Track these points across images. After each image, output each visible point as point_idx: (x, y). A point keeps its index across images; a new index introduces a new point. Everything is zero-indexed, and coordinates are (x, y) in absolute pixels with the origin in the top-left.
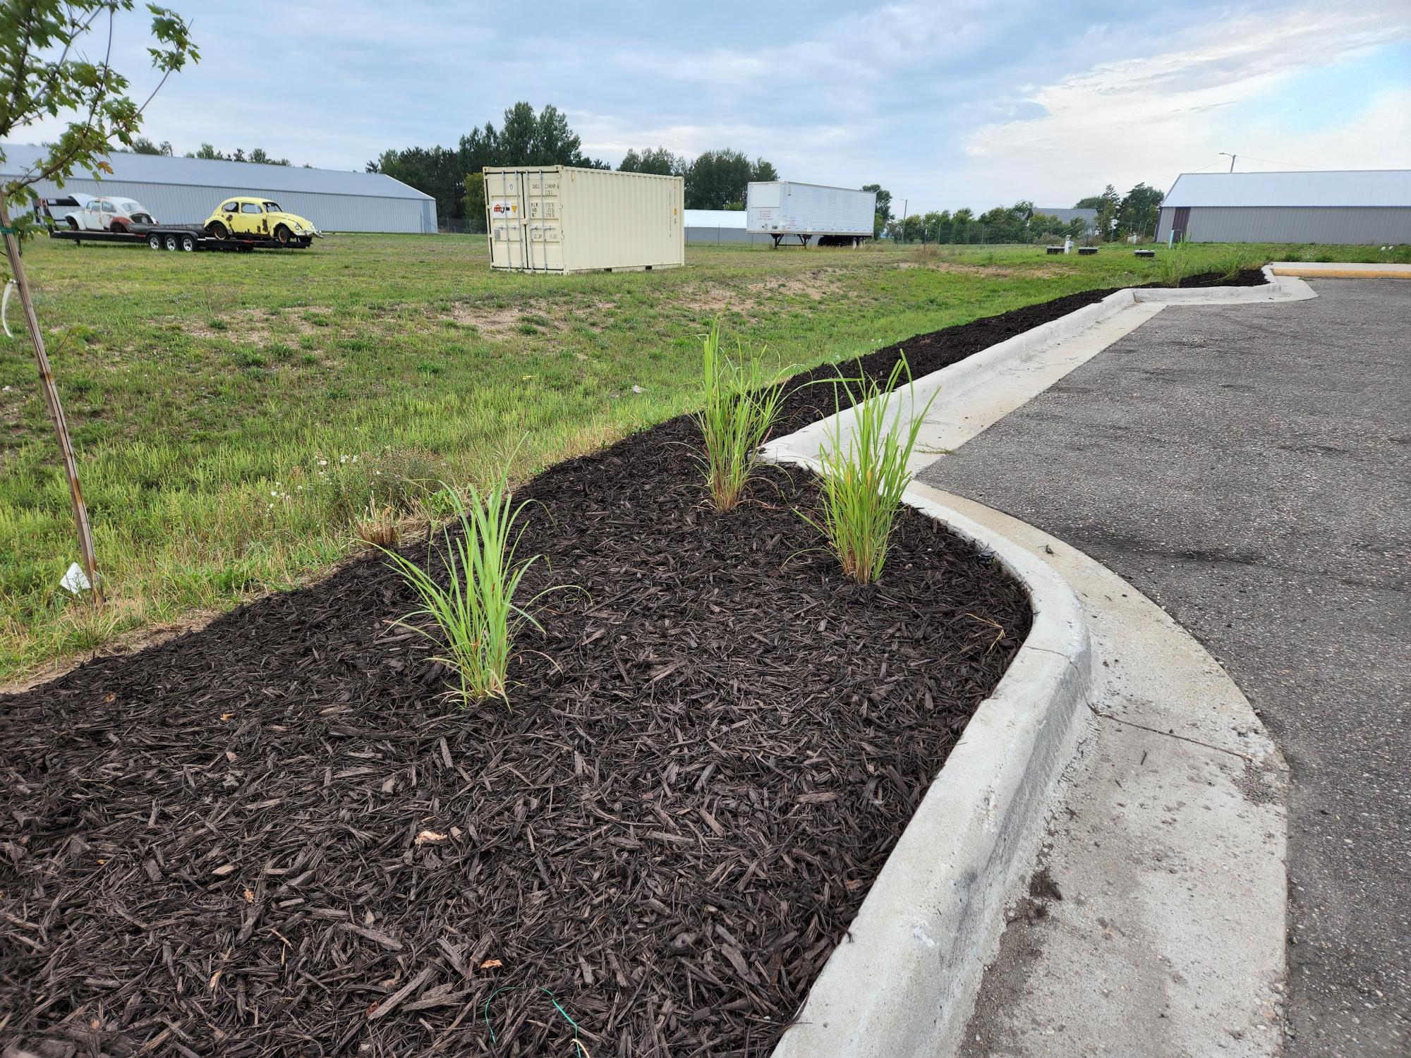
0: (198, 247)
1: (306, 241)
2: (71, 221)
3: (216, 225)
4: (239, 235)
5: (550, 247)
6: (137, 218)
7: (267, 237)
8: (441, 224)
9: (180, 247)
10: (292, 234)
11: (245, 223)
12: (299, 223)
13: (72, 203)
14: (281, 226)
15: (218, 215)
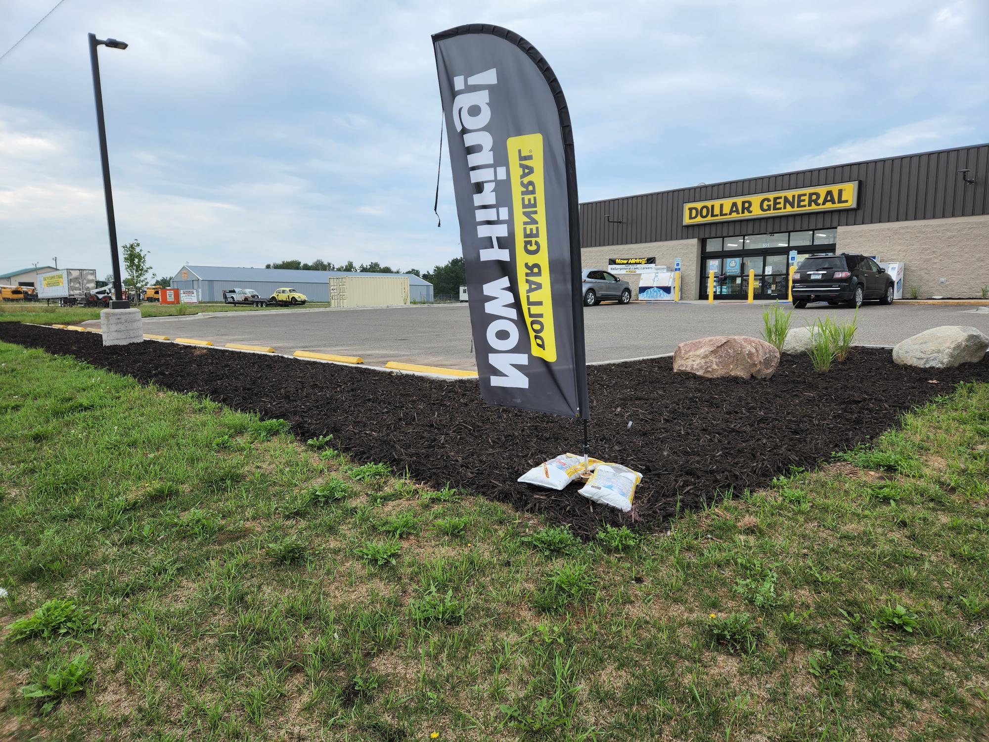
0: (267, 305)
1: (303, 302)
2: (233, 298)
3: (273, 298)
4: (280, 301)
5: (345, 301)
6: (253, 296)
7: (289, 302)
8: (435, 296)
9: (262, 306)
10: (296, 301)
11: (283, 297)
12: (300, 296)
13: (234, 292)
14: (293, 297)
15: (274, 295)
